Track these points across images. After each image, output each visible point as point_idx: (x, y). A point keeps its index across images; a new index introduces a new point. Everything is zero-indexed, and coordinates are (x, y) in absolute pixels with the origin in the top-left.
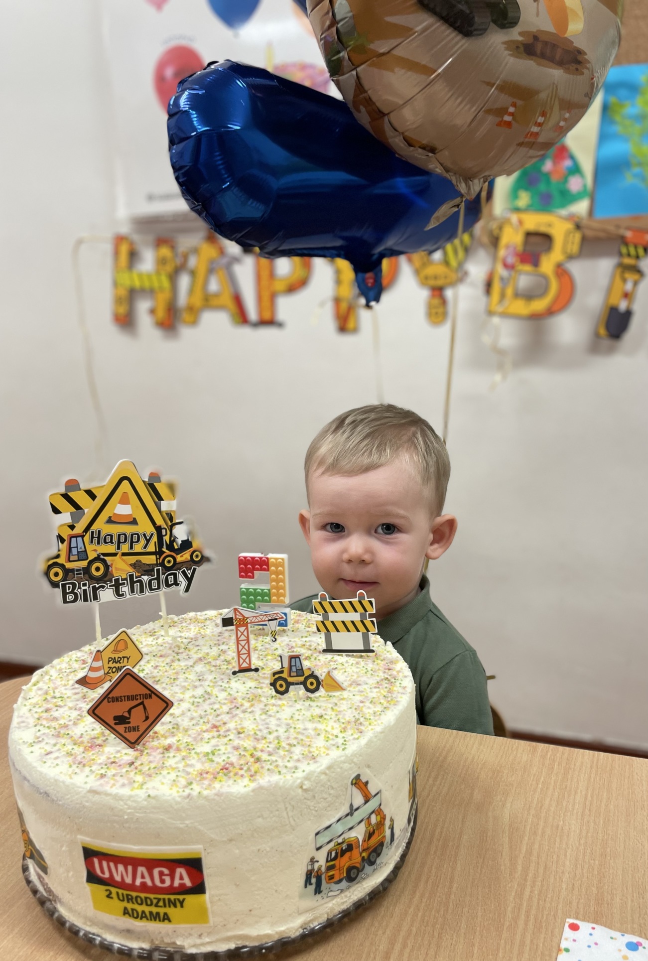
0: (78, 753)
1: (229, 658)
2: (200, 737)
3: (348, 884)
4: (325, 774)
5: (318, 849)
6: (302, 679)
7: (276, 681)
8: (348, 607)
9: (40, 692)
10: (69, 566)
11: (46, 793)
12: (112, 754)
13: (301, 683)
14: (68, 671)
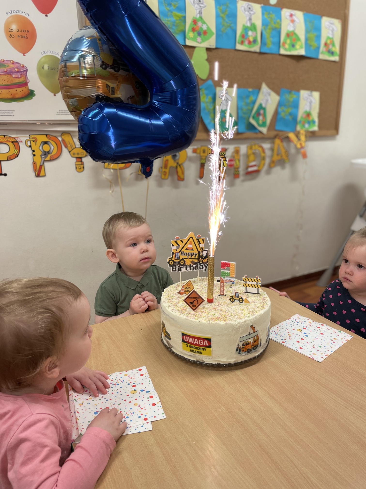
0: (180, 311)
1: (217, 291)
2: (211, 310)
3: (247, 353)
4: (243, 323)
5: (240, 342)
6: (238, 299)
7: (231, 298)
8: (253, 280)
9: (167, 295)
10: (175, 261)
11: (173, 319)
12: (189, 311)
13: (238, 300)
14: (173, 290)
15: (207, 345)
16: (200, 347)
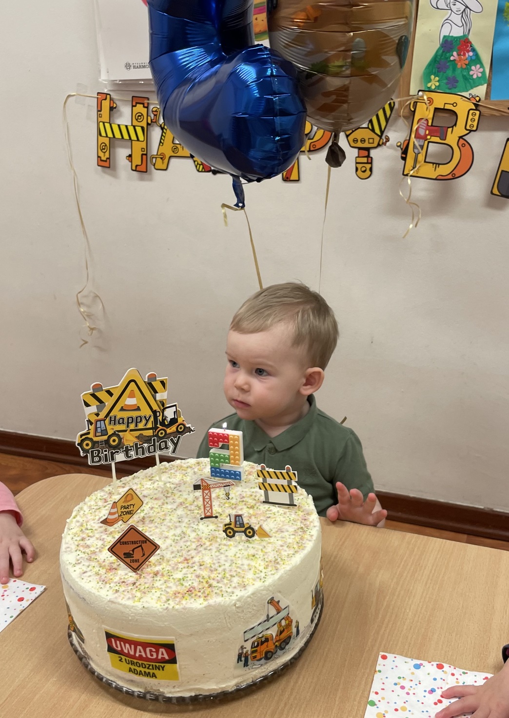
0: (103, 574)
2: (176, 567)
3: (266, 661)
4: (250, 597)
5: (245, 641)
6: (243, 529)
7: (226, 529)
8: (279, 475)
9: (78, 524)
10: (95, 439)
11: (84, 598)
12: (123, 576)
13: (242, 532)
14: (95, 507)
15: (167, 657)
16: (151, 663)
